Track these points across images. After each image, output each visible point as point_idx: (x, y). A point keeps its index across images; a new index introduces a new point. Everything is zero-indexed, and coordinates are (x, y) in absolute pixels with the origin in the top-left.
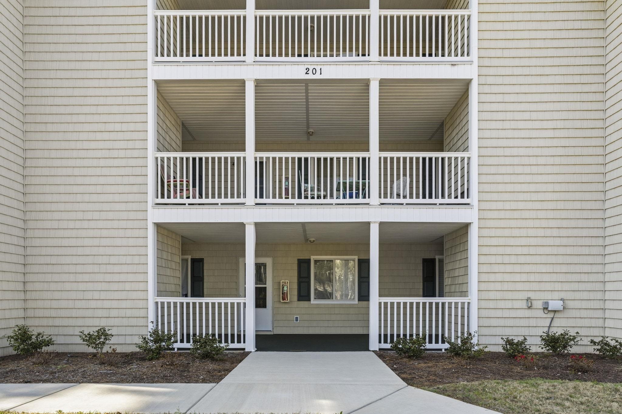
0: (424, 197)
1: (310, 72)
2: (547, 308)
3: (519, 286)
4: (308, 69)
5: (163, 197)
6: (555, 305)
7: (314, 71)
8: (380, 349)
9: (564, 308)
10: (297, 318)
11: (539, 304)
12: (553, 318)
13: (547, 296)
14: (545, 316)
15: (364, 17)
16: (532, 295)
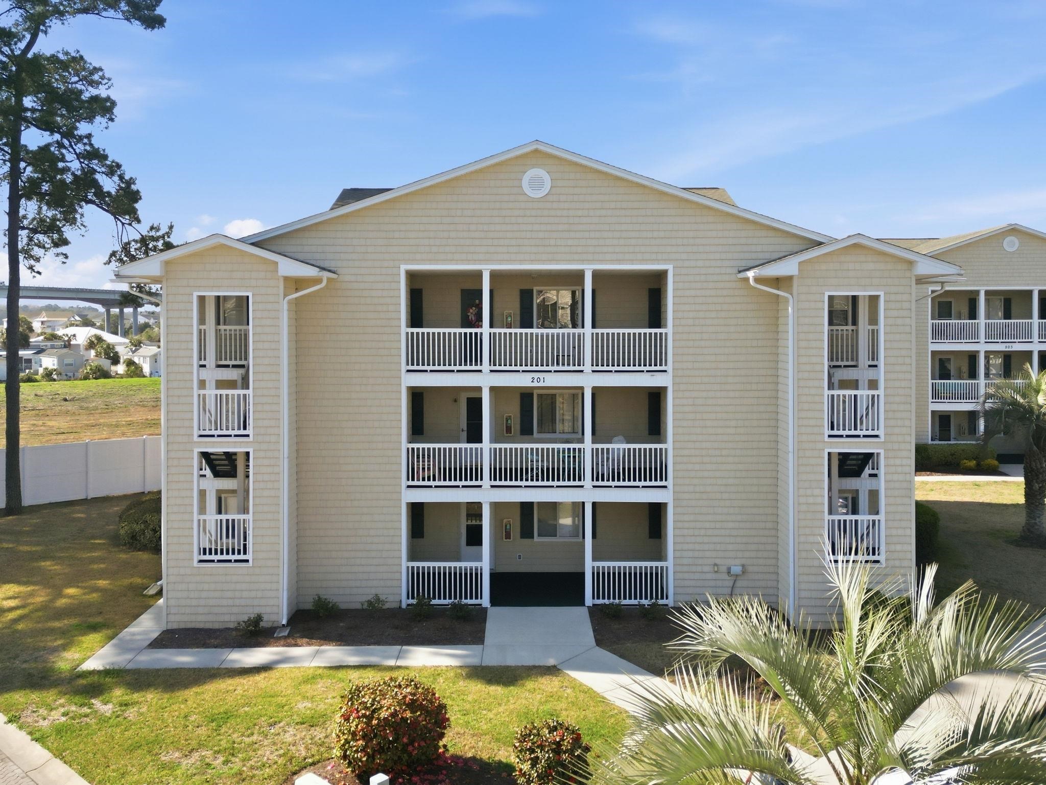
0: (629, 480)
1: (535, 380)
2: (730, 573)
3: (708, 554)
4: (533, 378)
5: (413, 480)
6: (736, 570)
7: (539, 380)
8: (594, 605)
9: (743, 572)
10: (520, 556)
11: (723, 569)
12: (735, 581)
13: (730, 562)
14: (729, 578)
15: (579, 336)
16: (718, 561)
